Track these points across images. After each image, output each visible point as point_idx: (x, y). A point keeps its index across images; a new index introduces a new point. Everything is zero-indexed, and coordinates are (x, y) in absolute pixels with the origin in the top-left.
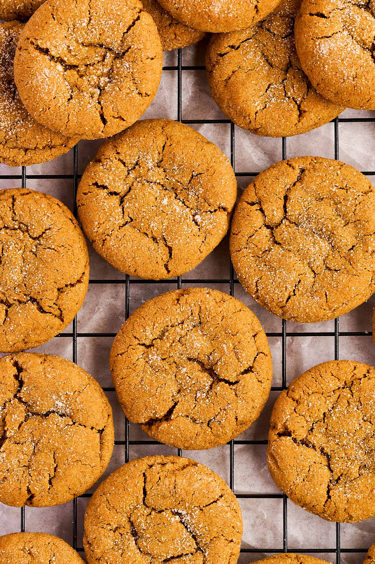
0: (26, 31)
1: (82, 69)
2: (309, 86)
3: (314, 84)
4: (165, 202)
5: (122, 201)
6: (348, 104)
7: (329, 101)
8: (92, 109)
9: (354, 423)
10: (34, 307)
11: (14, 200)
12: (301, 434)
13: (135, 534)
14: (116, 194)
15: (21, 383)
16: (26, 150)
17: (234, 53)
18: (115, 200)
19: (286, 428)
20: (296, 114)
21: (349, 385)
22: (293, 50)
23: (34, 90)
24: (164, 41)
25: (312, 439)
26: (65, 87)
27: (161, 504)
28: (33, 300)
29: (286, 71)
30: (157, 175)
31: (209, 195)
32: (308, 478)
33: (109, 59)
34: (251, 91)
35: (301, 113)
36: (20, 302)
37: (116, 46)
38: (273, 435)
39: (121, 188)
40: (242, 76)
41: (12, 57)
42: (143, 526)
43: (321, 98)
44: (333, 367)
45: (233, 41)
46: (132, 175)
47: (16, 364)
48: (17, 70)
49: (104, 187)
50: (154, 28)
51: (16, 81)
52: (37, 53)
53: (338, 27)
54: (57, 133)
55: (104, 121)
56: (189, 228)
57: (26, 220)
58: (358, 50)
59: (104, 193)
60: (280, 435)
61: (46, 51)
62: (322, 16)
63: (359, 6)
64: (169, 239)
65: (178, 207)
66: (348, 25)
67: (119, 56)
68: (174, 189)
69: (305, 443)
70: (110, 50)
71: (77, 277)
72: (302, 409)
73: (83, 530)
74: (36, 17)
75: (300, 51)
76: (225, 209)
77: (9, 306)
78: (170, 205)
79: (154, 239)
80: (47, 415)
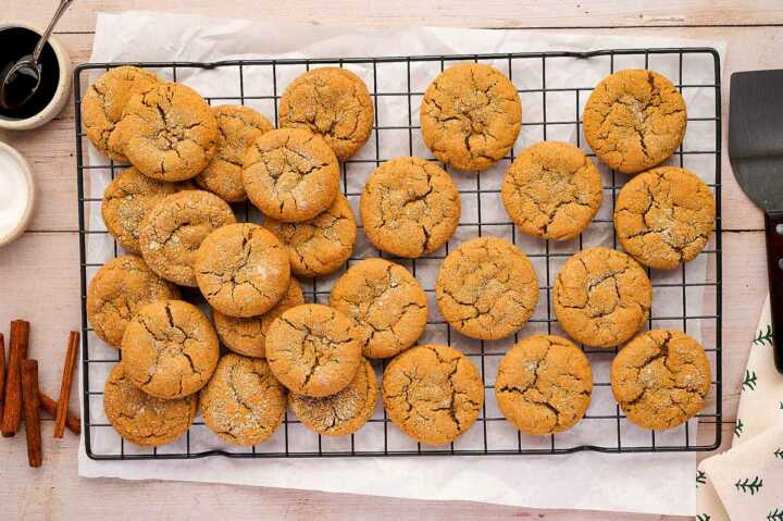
0: (295, 390)
1: (318, 354)
2: (325, 212)
3: (324, 209)
4: (381, 304)
5: (378, 330)
6: (337, 189)
7: (335, 200)
8: (342, 348)
9: (542, 185)
10: (453, 376)
11: (389, 397)
12: (546, 218)
13: (601, 315)
14: (373, 334)
15: (515, 389)
16: (369, 388)
17: (306, 260)
18: (376, 334)
19: (541, 228)
20: (343, 220)
21: (518, 187)
22: (303, 223)
23: (332, 383)
24: (298, 304)
25: (550, 212)
26: (331, 365)
27: (583, 298)
28: (450, 377)
29: (316, 227)
30: (364, 307)
31: (380, 276)
32: (573, 216)
33: (310, 338)
34: (329, 249)
35: (342, 217)
36: (452, 385)
37: (303, 334)
38: (546, 236)
39: (369, 330)
40: (319, 255)
41: (310, 398)
42: (596, 309)
43: (333, 204)
44: (507, 196)
45: (297, 260)
46: (363, 322)
47: (502, 390)
48: (320, 395)
49: (368, 341)
50: (292, 310)
51: (326, 395)
52: (309, 383)
53: (289, 195)
54: (358, 368)
55: (350, 340)
56: (399, 291)
57: (400, 388)
58: (303, 183)
59: (371, 341)
60: (545, 232)
61: (308, 377)
62: (282, 207)
63: (275, 183)
64: (403, 304)
65: (385, 296)
66: (288, 189)
67: (310, 332)
68: (374, 297)
69: (552, 216)
70: (306, 337)
71: (432, 352)
72: (531, 217)
73: (598, 347)
74: (287, 384)
75: (303, 219)
76: (389, 267)
77: (455, 391)
78: (383, 301)
79: (403, 313)
80: (536, 375)
